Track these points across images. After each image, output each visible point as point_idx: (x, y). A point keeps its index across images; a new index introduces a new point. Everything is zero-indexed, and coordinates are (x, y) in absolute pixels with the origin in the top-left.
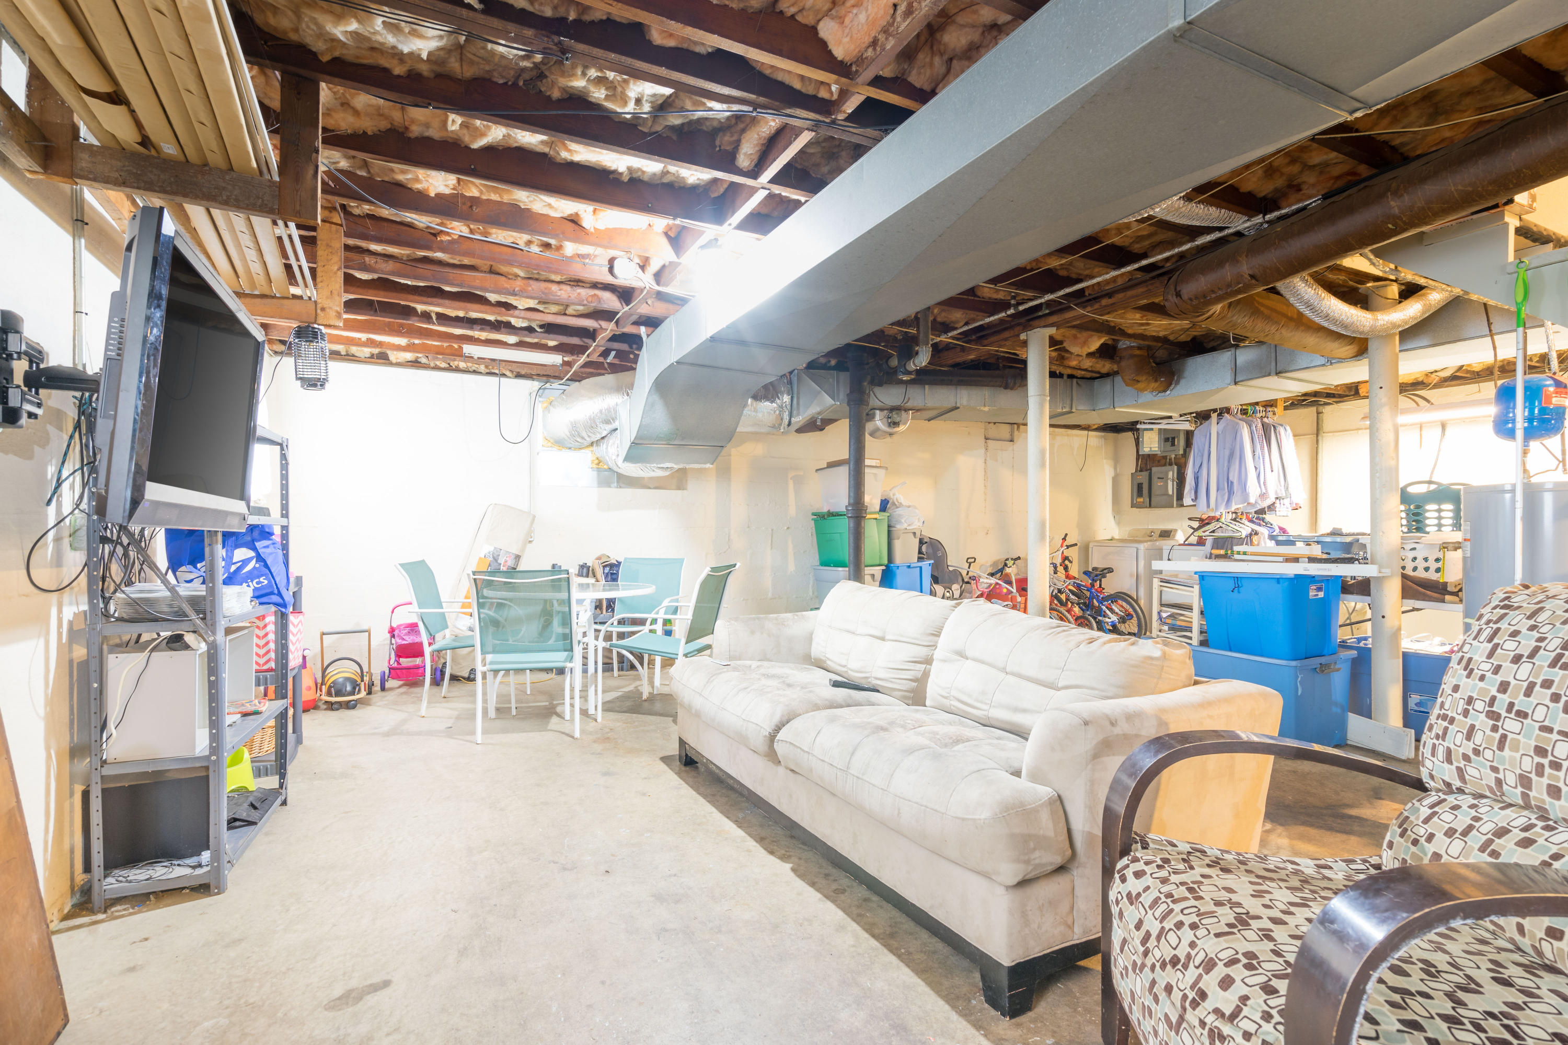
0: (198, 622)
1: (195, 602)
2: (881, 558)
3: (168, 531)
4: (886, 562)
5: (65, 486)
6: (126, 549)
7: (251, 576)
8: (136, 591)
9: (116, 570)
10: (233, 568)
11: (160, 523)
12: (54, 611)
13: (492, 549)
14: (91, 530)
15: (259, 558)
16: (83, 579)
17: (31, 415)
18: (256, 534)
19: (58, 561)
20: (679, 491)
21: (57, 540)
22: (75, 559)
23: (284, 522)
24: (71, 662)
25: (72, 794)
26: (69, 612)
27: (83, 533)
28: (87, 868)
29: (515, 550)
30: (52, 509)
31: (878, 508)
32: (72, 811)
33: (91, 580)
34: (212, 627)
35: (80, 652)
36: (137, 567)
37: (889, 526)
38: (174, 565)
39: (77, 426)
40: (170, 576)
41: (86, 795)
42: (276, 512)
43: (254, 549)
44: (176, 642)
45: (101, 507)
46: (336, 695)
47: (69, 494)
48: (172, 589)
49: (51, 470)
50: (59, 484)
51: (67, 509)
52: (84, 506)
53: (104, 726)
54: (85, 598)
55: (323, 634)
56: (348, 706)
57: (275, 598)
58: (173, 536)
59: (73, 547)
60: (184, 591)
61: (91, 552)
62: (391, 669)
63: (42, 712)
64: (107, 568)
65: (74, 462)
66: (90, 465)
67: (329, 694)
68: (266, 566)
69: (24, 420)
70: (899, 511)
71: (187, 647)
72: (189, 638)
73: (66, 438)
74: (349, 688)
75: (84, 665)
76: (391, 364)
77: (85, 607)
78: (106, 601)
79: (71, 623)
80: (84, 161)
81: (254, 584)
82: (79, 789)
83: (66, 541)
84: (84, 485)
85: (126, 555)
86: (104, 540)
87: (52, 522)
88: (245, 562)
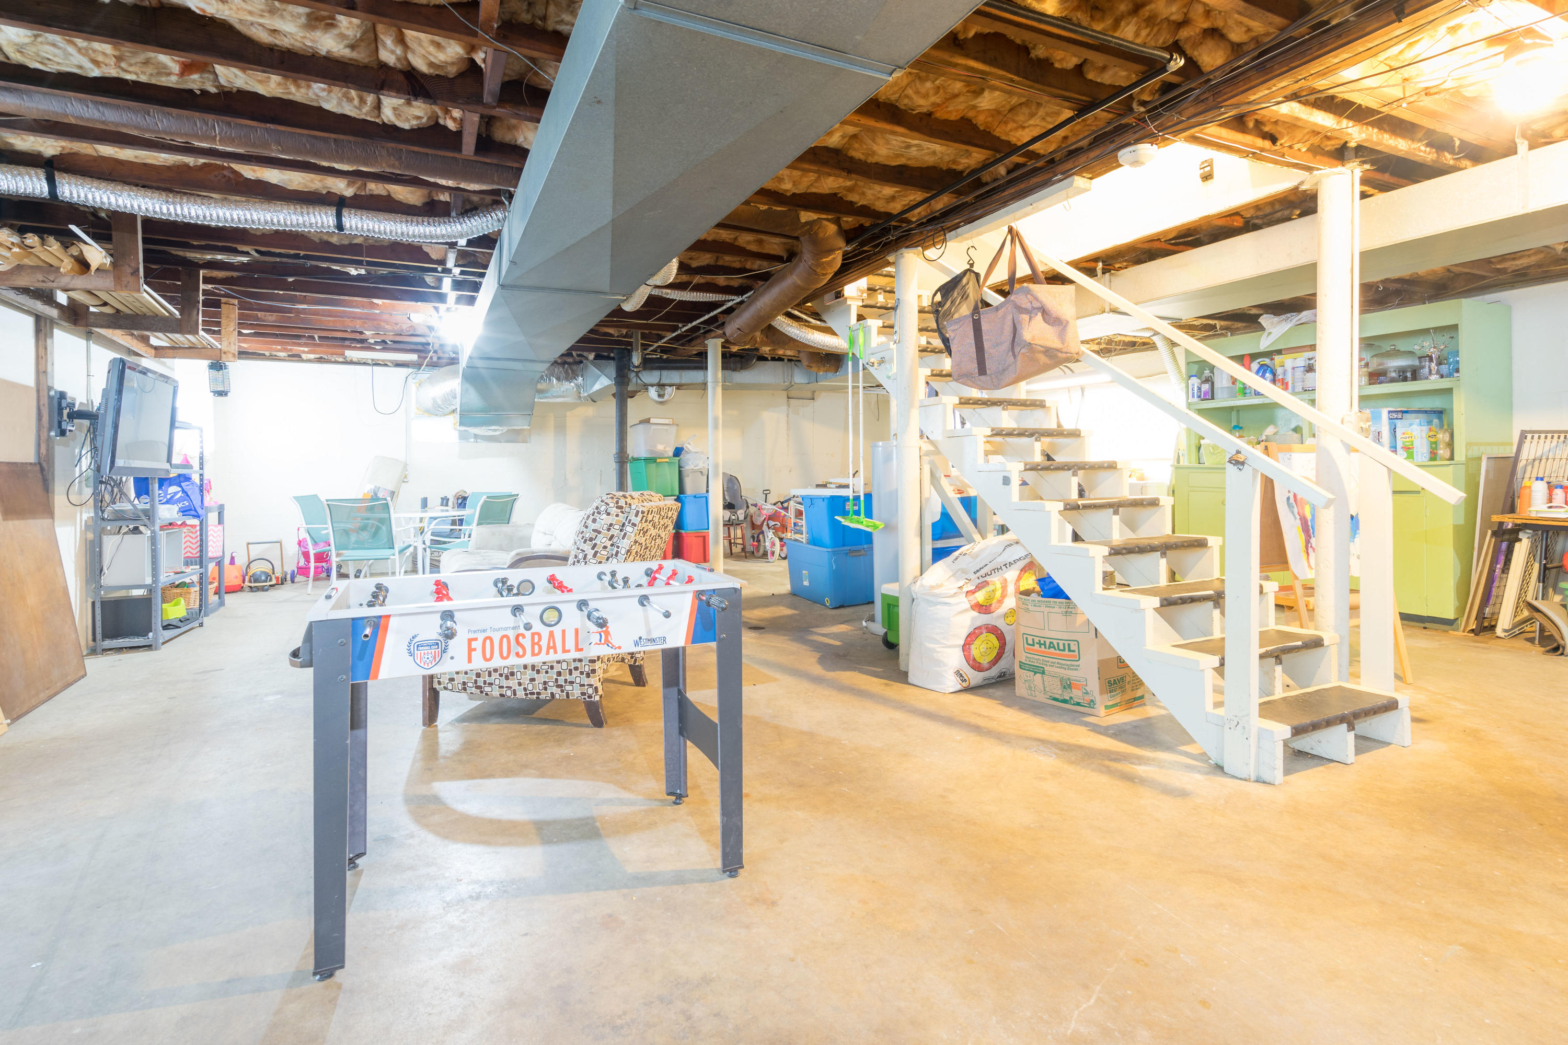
0: (146, 521)
1: (146, 512)
2: (672, 490)
3: (135, 478)
4: (677, 493)
5: (83, 459)
6: (112, 487)
7: (179, 501)
8: (118, 506)
9: (107, 497)
10: (169, 497)
11: (131, 475)
12: (78, 515)
13: (373, 487)
14: (95, 478)
15: (183, 491)
16: (92, 501)
17: (70, 431)
18: (182, 479)
19: (80, 492)
20: (524, 444)
21: (80, 482)
22: (88, 492)
23: (201, 472)
24: (86, 539)
25: (87, 601)
26: (85, 516)
27: (92, 479)
28: (94, 640)
29: (391, 487)
30: (77, 469)
31: (671, 454)
32: (87, 609)
33: (95, 500)
34: (153, 524)
35: (90, 536)
36: (118, 497)
37: (680, 467)
38: (138, 495)
39: (89, 431)
40: (136, 502)
41: (93, 604)
42: (196, 466)
43: (181, 486)
44: (136, 530)
45: (98, 469)
46: (255, 582)
47: (86, 462)
48: (134, 506)
49: (77, 451)
50: (80, 459)
51: (84, 469)
52: (92, 467)
53: (101, 570)
54: (92, 510)
55: (248, 544)
56: (263, 589)
57: (193, 513)
58: (137, 480)
59: (87, 486)
60: (141, 507)
61: (95, 488)
62: (299, 568)
63: (73, 559)
64: (103, 497)
65: (87, 448)
66: (95, 449)
67: (250, 582)
68: (188, 495)
69: (68, 433)
70: (688, 456)
71: (141, 533)
72: (142, 528)
73: (84, 435)
74: (263, 578)
75: (92, 543)
76: (303, 361)
77: (92, 515)
78: (103, 512)
79: (86, 521)
80: (92, 319)
81: (181, 505)
82: (90, 601)
83: (84, 483)
84: (92, 458)
85: (112, 491)
86: (101, 482)
87: (77, 475)
88: (176, 493)
